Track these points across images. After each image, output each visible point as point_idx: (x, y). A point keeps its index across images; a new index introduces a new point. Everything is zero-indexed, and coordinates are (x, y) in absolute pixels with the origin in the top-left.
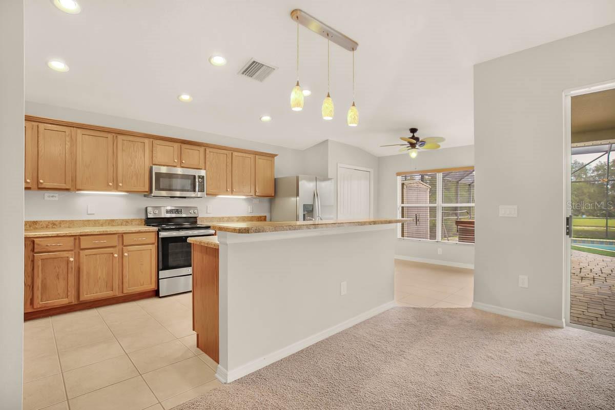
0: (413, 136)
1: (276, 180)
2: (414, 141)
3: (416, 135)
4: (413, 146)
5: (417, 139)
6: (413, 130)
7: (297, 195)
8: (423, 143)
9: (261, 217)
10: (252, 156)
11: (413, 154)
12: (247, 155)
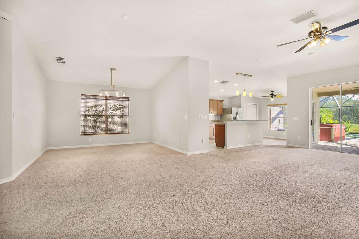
0: (272, 93)
1: (223, 108)
2: (272, 95)
3: (273, 93)
4: (272, 97)
5: (274, 95)
6: (272, 91)
7: (231, 114)
8: (275, 96)
9: (218, 121)
10: (216, 102)
11: (272, 99)
12: (215, 101)
